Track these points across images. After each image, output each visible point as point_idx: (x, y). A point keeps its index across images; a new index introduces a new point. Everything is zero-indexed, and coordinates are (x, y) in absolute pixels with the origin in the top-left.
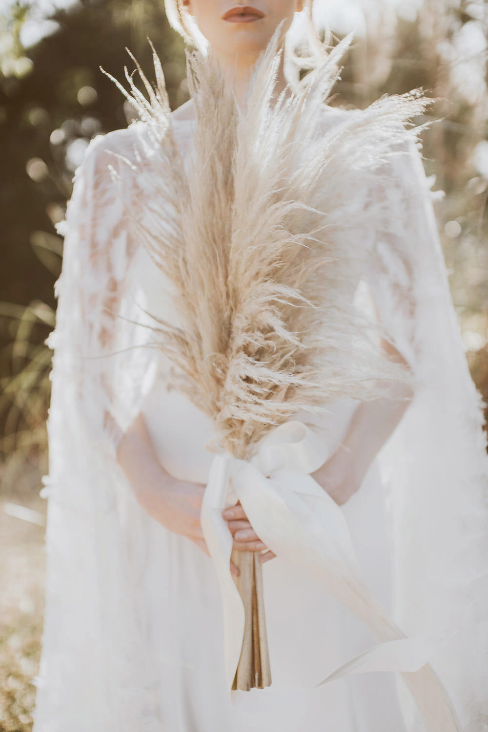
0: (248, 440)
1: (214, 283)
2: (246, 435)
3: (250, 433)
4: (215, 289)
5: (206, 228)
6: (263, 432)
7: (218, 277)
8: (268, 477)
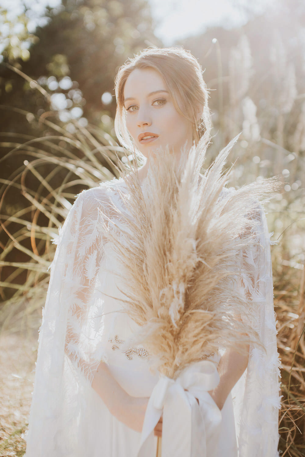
0: (176, 368)
1: (163, 279)
2: (176, 365)
3: (178, 365)
4: (163, 282)
5: (159, 247)
6: (186, 365)
7: (165, 276)
8: (186, 390)
